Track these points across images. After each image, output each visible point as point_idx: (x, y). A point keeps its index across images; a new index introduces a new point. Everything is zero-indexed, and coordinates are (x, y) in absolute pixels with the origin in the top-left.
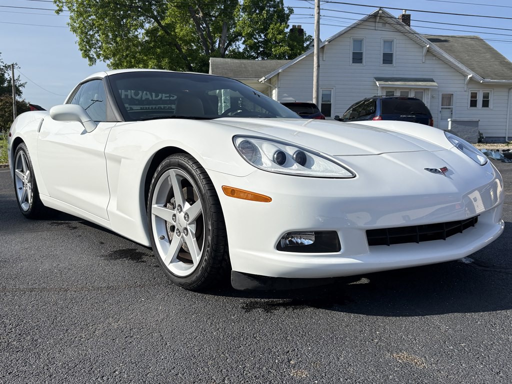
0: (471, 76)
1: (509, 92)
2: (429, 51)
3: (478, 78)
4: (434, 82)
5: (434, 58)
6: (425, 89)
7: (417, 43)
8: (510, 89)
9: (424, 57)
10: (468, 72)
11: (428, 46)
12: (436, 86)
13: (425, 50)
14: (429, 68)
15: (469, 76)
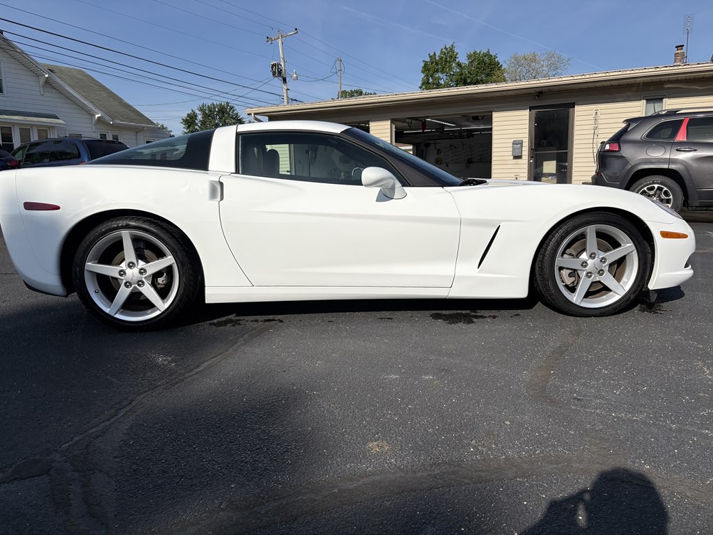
0: (100, 115)
1: (137, 137)
2: (47, 81)
3: (107, 118)
4: (58, 119)
5: (54, 91)
6: (49, 127)
7: (31, 71)
8: (137, 133)
9: (42, 89)
10: (96, 110)
11: (47, 76)
12: (63, 124)
13: (42, 81)
14: (49, 102)
15: (97, 116)
